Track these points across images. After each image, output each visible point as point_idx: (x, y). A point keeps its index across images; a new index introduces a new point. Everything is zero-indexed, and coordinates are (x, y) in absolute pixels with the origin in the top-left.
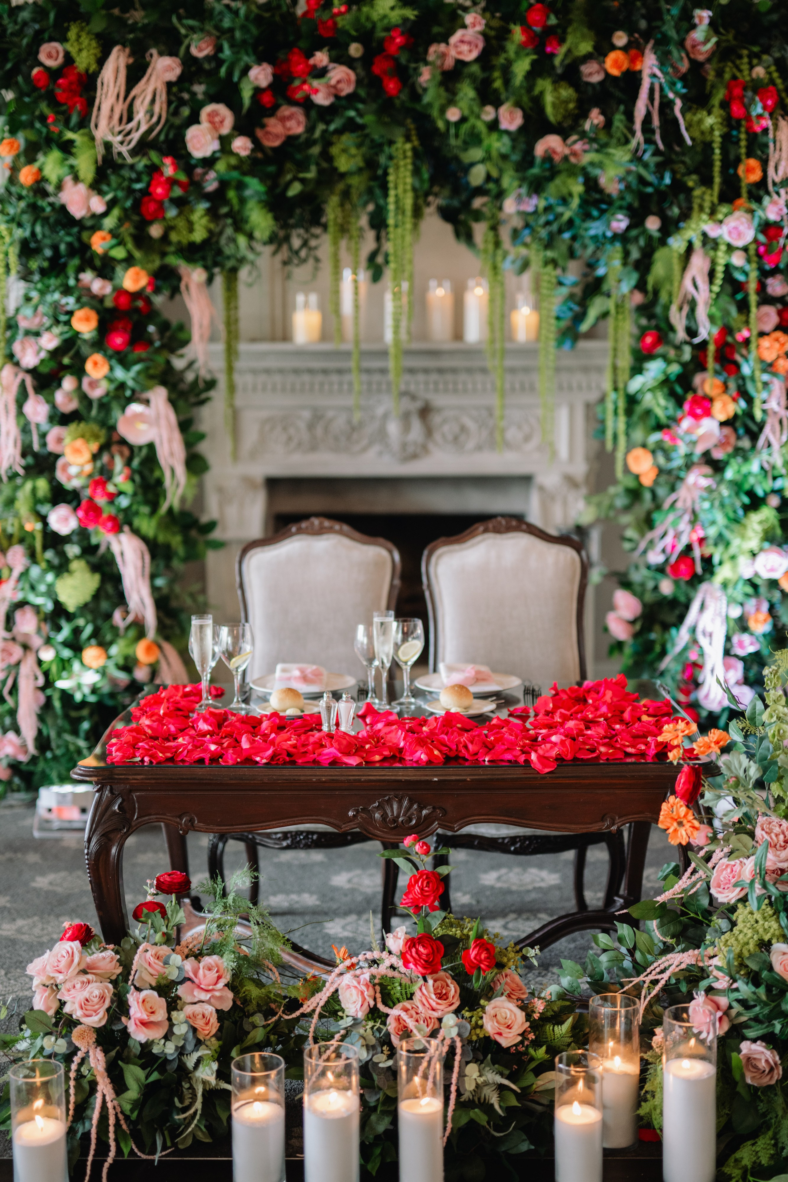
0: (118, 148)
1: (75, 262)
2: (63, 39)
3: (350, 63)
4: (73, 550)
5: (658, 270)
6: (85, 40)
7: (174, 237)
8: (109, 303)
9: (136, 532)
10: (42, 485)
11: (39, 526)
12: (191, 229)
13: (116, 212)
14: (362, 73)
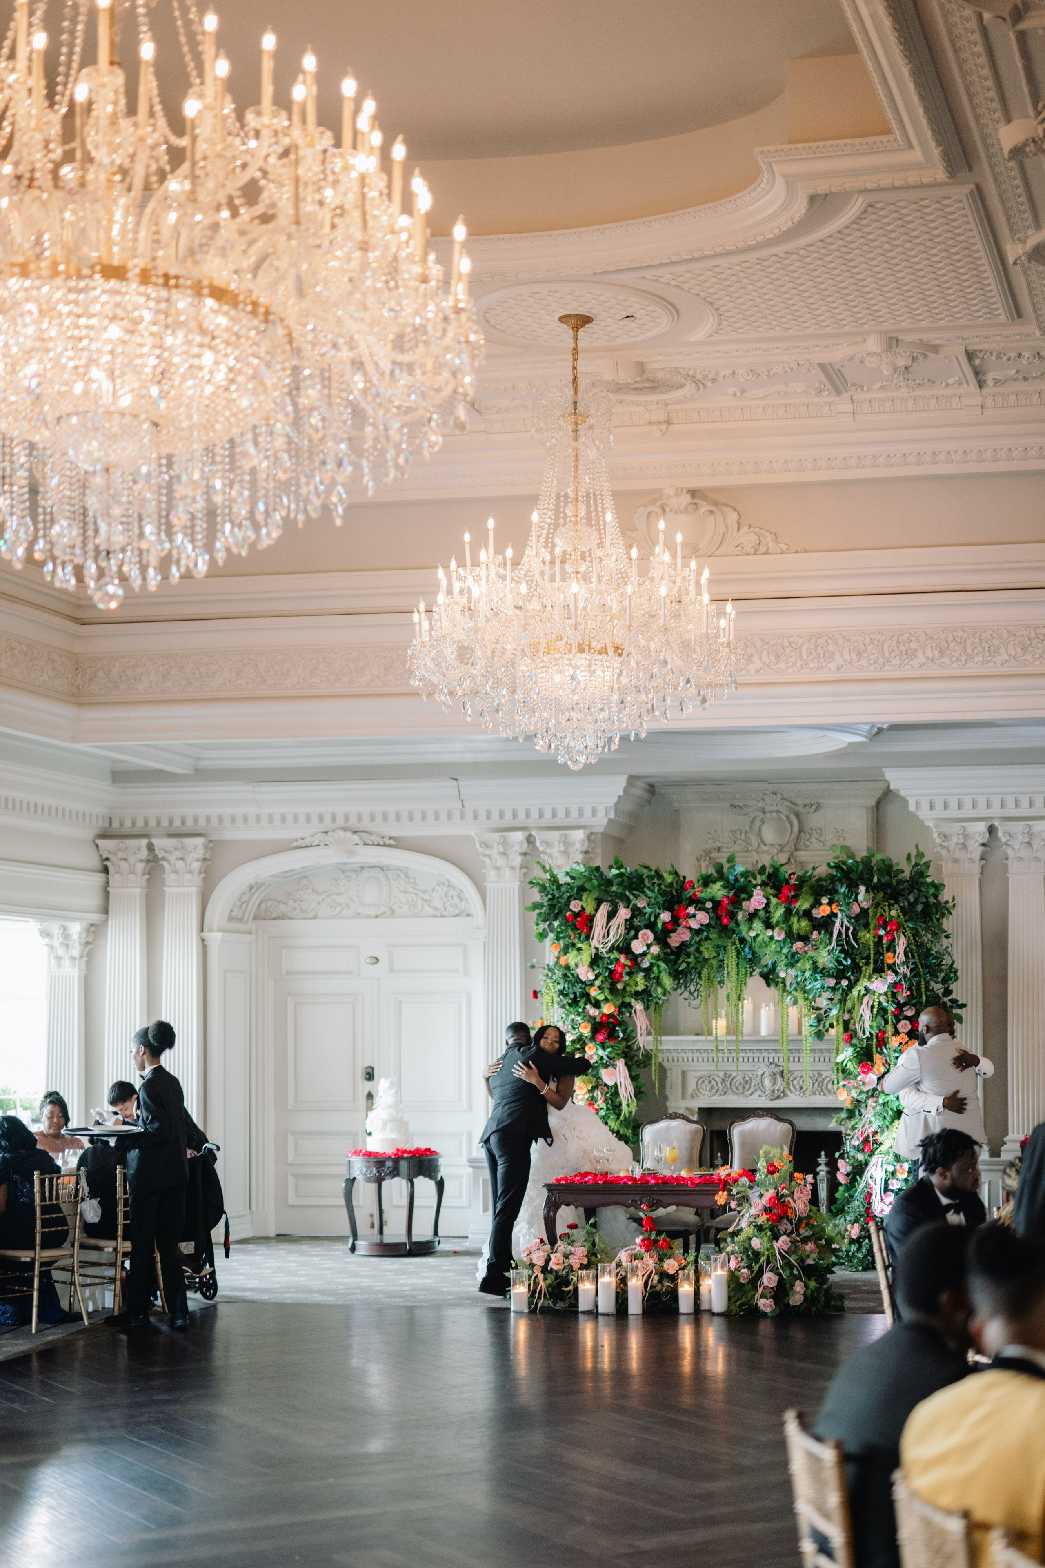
0: (601, 950)
1: (583, 1000)
2: (581, 900)
3: (706, 910)
5: (849, 1004)
6: (589, 900)
7: (628, 989)
8: (598, 1020)
12: (636, 984)
13: (600, 978)
14: (712, 915)
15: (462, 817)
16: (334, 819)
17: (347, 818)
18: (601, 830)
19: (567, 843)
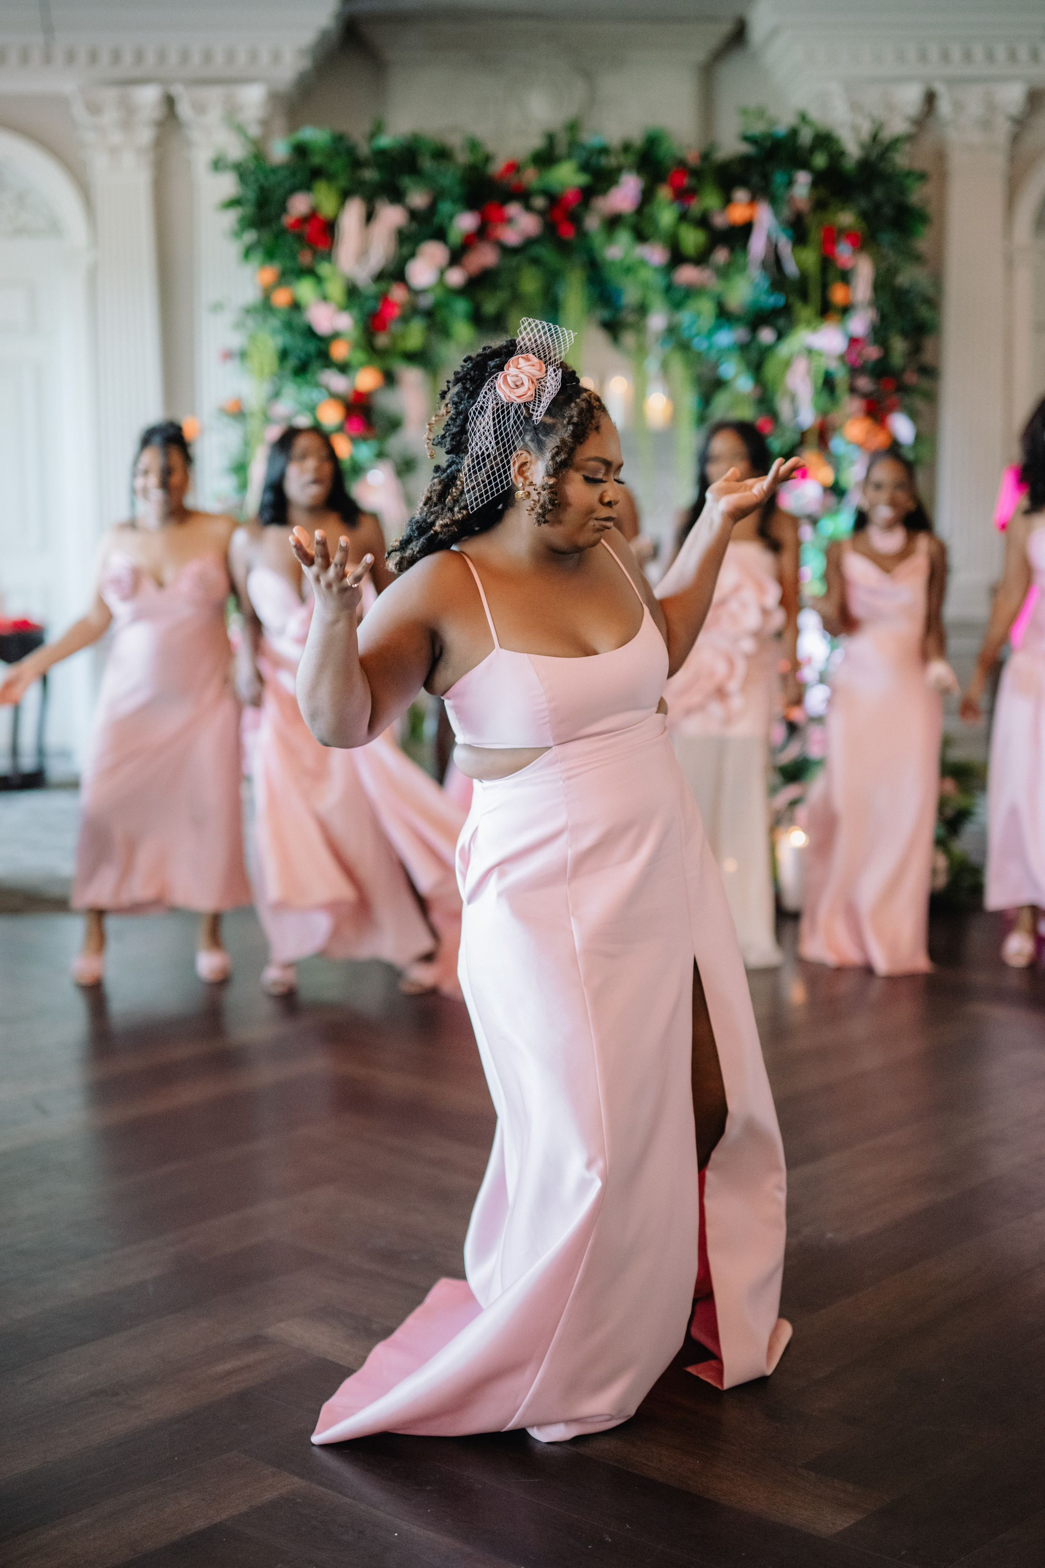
0: (358, 279)
1: (318, 363)
2: (312, 192)
3: (536, 211)
6: (327, 193)
7: (396, 345)
14: (544, 219)
15: (48, 59)
19: (232, 107)
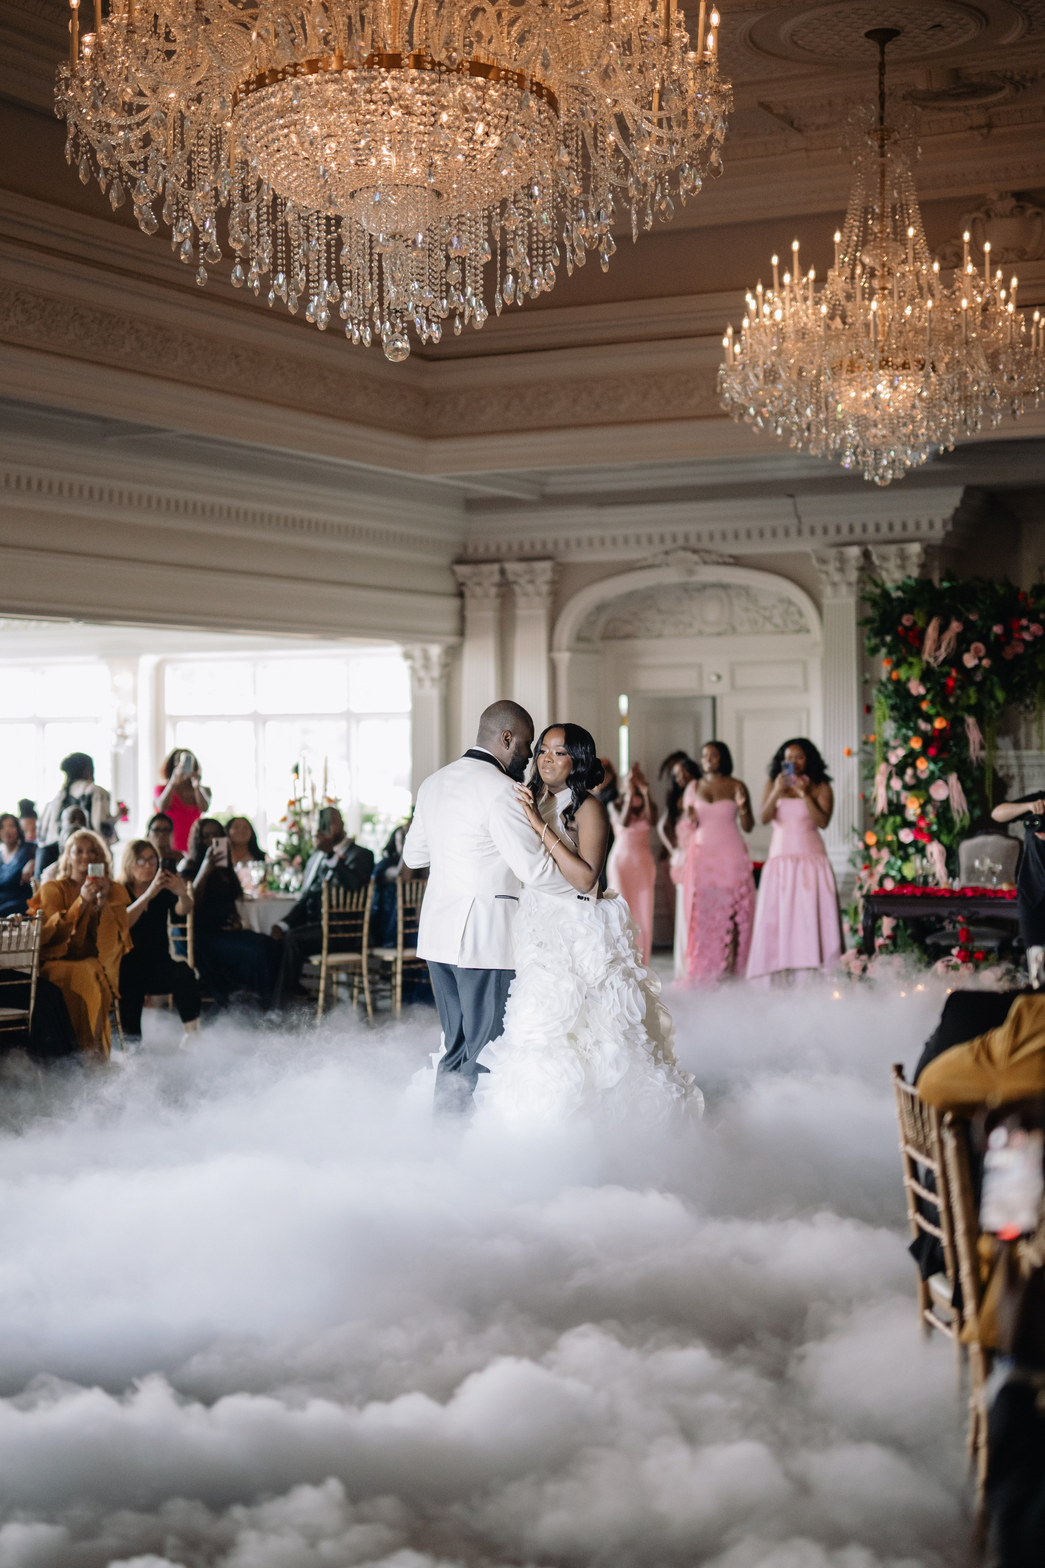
3: (1041, 622)
4: (911, 850)
8: (930, 734)
9: (940, 842)
10: (898, 819)
11: (895, 838)
12: (969, 698)
13: (932, 693)
15: (800, 532)
16: (674, 539)
17: (687, 538)
18: (939, 542)
19: (903, 557)
